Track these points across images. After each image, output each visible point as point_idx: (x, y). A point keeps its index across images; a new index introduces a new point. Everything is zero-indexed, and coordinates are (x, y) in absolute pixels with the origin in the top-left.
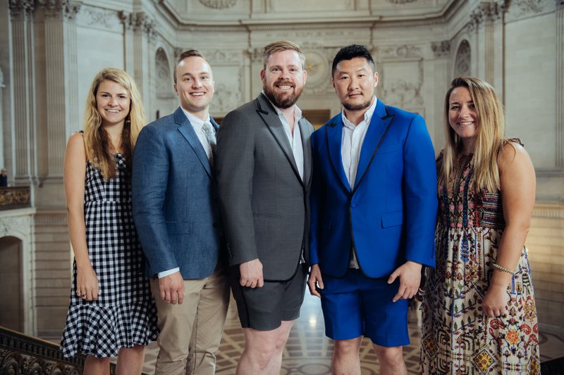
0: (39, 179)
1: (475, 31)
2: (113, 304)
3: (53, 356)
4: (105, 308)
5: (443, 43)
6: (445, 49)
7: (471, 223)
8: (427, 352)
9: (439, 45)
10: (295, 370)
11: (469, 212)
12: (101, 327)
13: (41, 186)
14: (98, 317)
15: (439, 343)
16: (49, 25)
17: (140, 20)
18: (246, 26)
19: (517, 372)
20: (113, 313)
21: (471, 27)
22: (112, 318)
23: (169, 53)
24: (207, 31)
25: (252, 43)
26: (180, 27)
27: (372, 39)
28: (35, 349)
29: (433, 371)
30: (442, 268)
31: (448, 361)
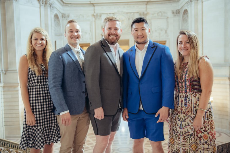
0: (4, 71)
1: (190, 5)
2: (42, 127)
3: (13, 148)
4: (38, 129)
5: (176, 10)
6: (177, 13)
7: (188, 91)
8: (170, 144)
9: (175, 11)
10: (116, 150)
11: (187, 86)
12: (37, 136)
13: (5, 74)
14: (36, 132)
15: (176, 140)
16: (7, 4)
17: (47, 2)
18: (93, 4)
19: (207, 151)
20: (42, 131)
21: (189, 4)
22: (41, 132)
23: (60, 16)
24: (76, 6)
25: (96, 11)
26: (64, 5)
27: (146, 9)
28: (6, 144)
29: (173, 151)
30: (177, 109)
31: (179, 147)
